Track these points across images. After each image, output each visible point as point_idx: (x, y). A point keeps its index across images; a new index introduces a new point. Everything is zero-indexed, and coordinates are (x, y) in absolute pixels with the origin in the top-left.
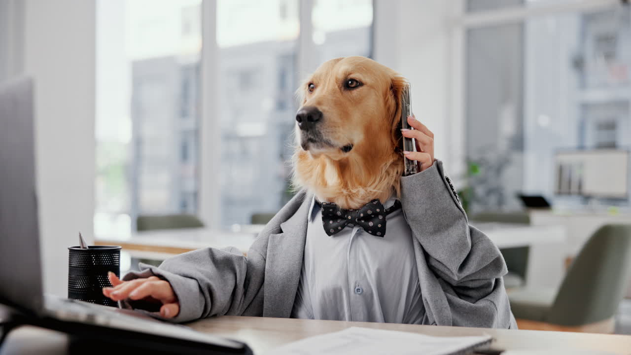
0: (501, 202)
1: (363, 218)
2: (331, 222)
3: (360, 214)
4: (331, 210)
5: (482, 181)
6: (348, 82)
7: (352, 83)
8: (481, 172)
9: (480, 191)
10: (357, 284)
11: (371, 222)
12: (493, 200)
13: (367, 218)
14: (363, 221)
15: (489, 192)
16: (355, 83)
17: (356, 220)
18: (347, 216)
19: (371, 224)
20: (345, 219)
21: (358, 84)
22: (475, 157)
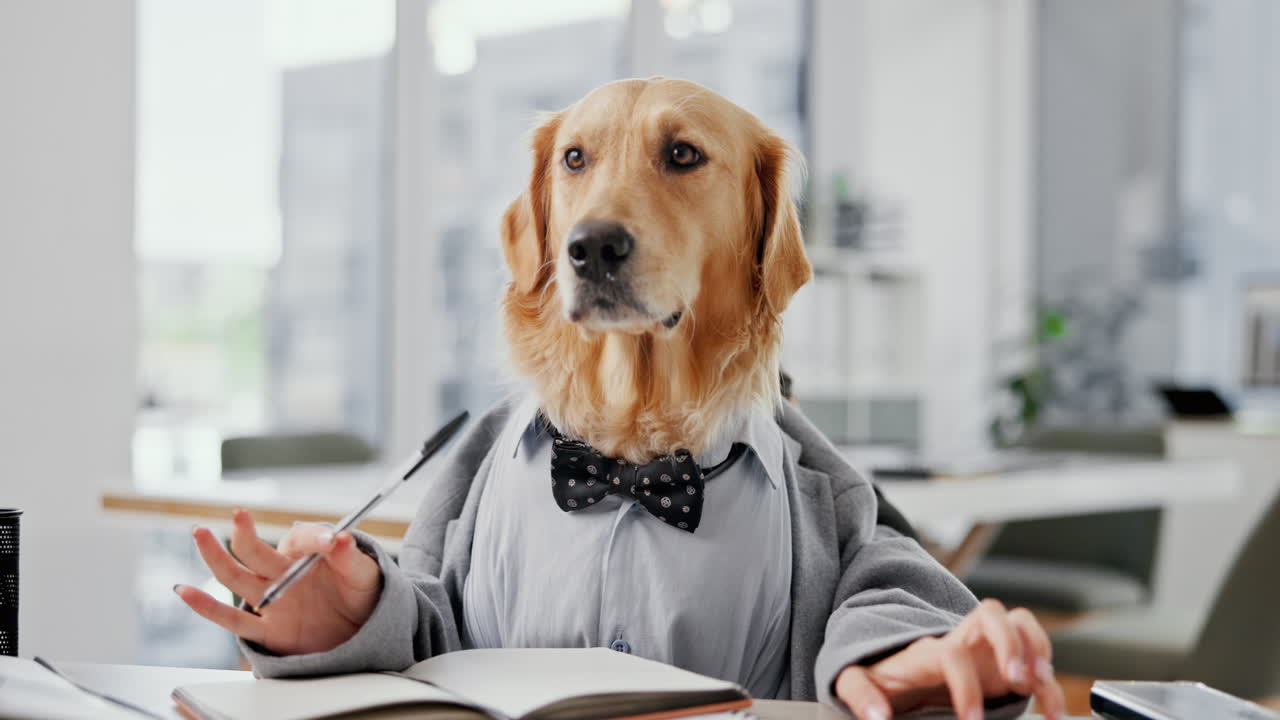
0: (1119, 404)
1: (647, 487)
2: (572, 483)
3: (642, 477)
4: (574, 459)
5: (1075, 354)
6: (672, 152)
7: (680, 154)
8: (1070, 331)
9: (1068, 378)
10: (620, 633)
11: (667, 499)
12: (1100, 399)
13: (659, 489)
14: (648, 494)
15: (1091, 380)
16: (688, 158)
17: (632, 490)
18: (612, 478)
19: (666, 502)
20: (607, 482)
21: (697, 156)
22: (1055, 295)
